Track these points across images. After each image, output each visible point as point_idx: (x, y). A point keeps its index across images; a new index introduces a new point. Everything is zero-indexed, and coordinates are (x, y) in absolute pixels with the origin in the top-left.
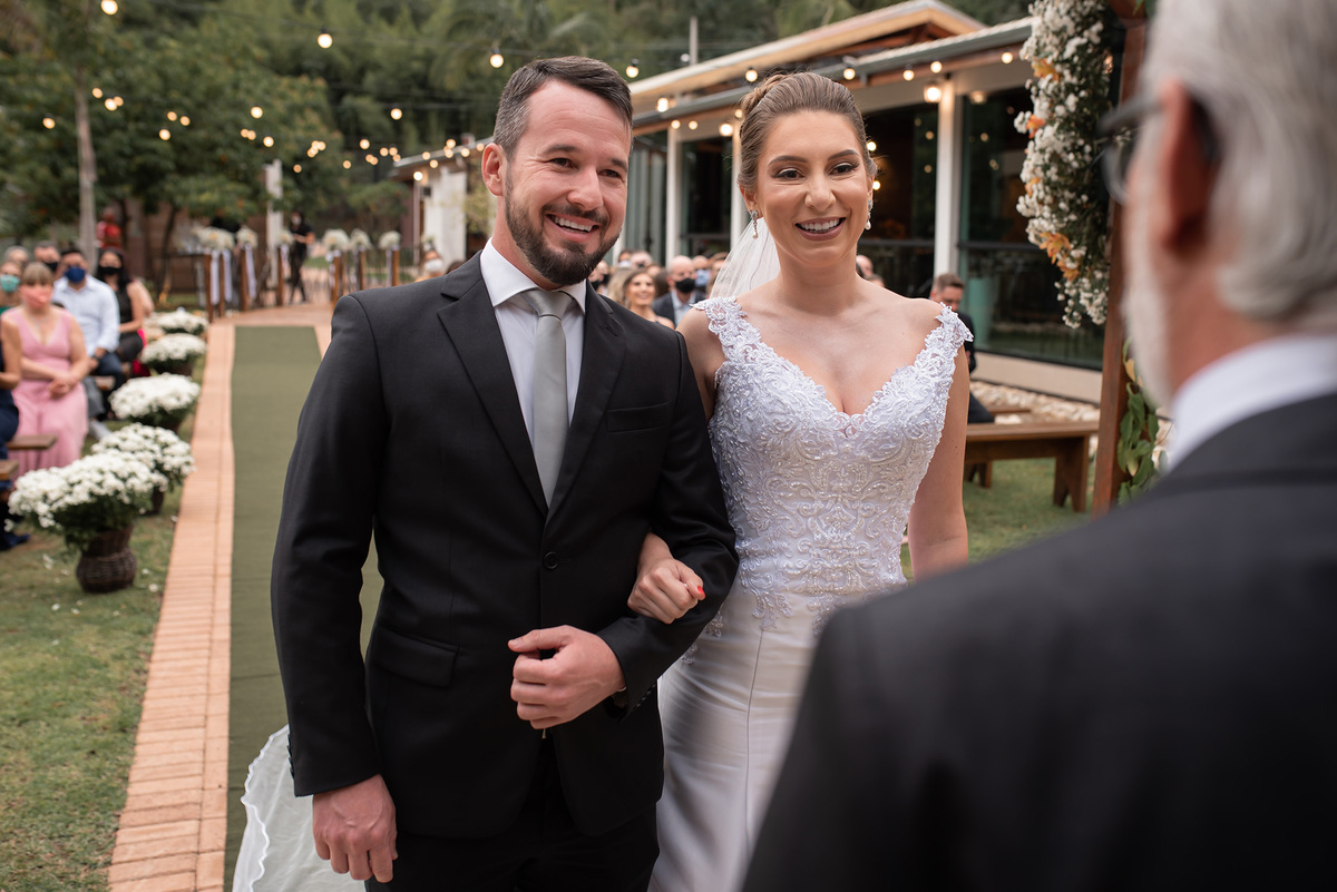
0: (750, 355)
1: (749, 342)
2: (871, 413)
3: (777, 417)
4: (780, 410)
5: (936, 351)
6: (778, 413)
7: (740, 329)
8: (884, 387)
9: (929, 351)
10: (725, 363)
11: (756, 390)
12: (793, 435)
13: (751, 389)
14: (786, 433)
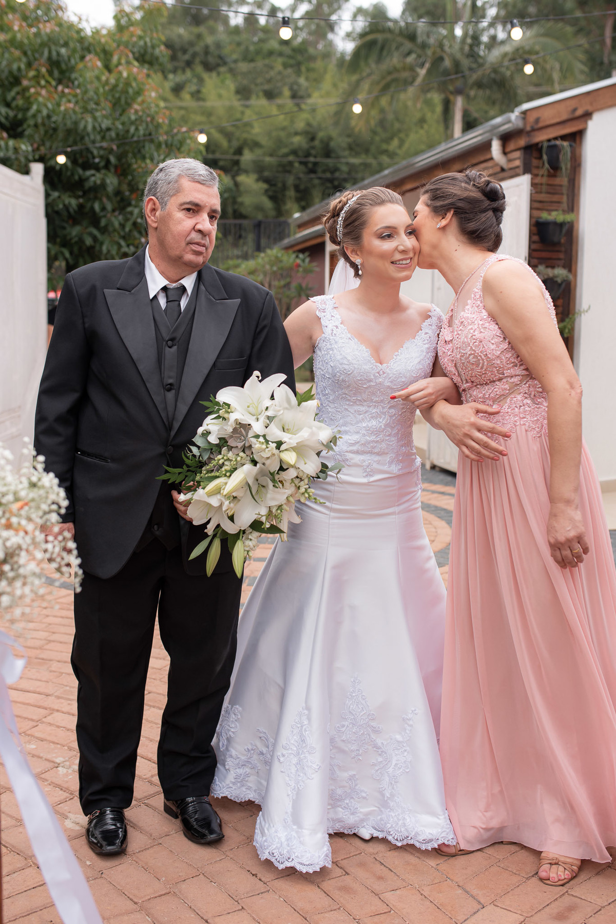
0: (334, 332)
1: (334, 324)
2: (392, 363)
3: (344, 366)
4: (346, 363)
5: (427, 331)
6: (345, 364)
7: (332, 316)
8: (399, 351)
9: (423, 331)
10: (323, 335)
11: (335, 351)
12: (352, 375)
13: (333, 350)
14: (349, 374)
